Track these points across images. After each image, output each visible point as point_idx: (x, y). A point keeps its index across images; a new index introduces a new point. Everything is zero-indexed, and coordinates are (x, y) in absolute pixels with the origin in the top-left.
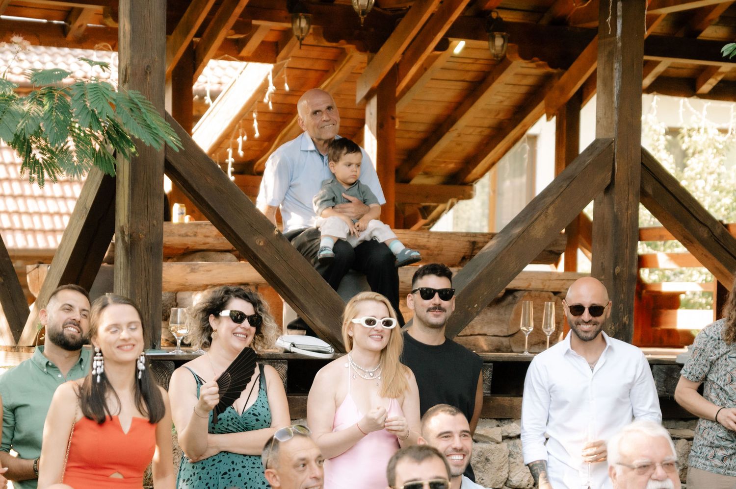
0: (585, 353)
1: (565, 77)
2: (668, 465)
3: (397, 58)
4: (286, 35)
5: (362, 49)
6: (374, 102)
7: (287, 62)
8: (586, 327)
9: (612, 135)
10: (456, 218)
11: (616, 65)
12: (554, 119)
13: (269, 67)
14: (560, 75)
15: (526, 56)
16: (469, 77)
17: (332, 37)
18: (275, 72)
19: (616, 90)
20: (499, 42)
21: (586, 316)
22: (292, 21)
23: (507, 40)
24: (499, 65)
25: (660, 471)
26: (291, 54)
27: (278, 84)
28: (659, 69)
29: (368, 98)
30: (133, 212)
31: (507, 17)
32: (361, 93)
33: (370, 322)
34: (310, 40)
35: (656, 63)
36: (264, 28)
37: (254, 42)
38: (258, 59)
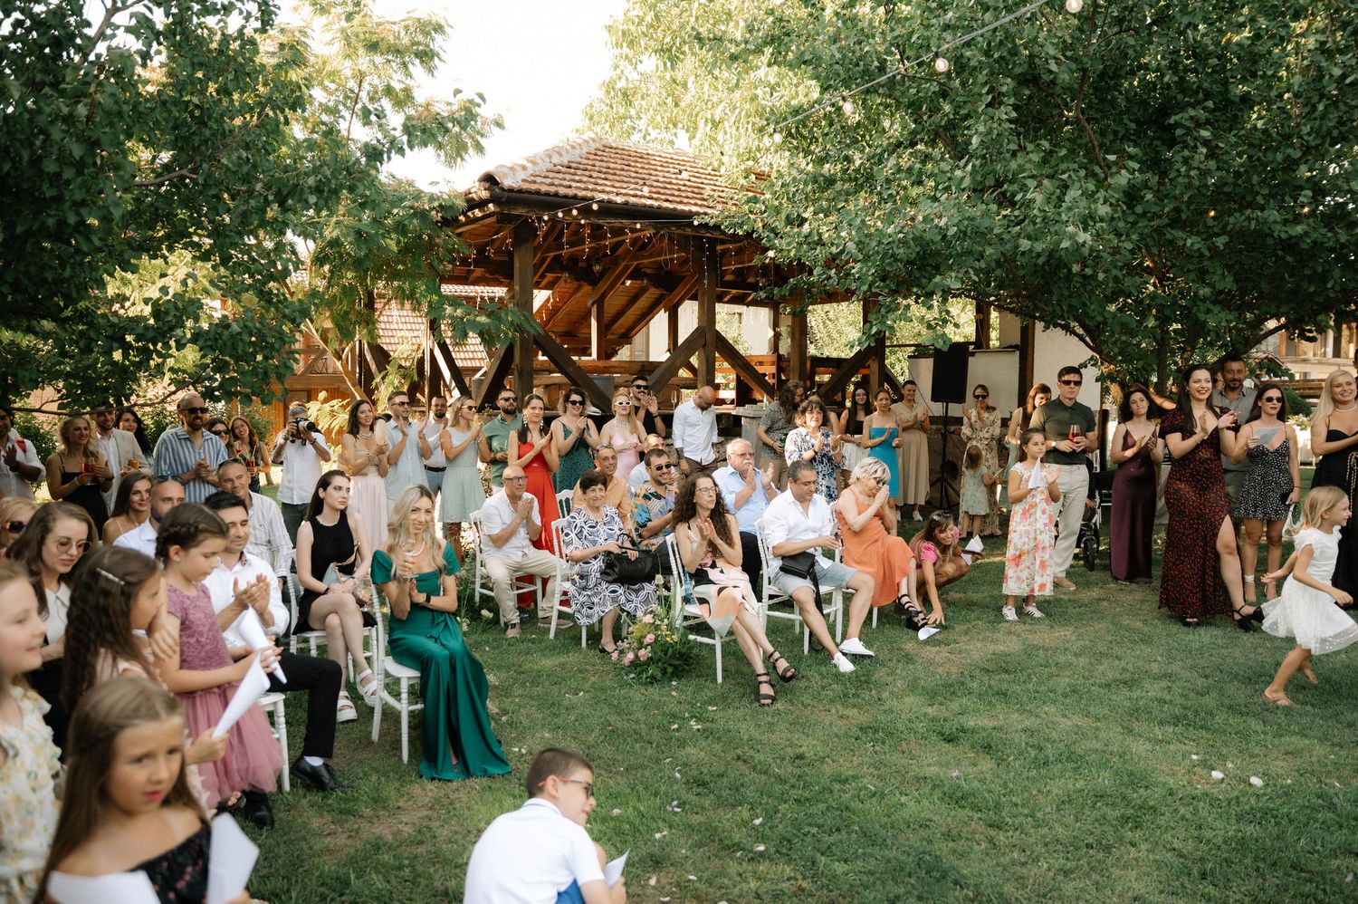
1: (672, 295)
3: (605, 288)
4: (558, 279)
5: (590, 285)
6: (595, 307)
7: (557, 290)
9: (705, 325)
11: (705, 297)
12: (667, 312)
13: (551, 292)
14: (669, 295)
15: (656, 286)
16: (630, 295)
17: (577, 279)
18: (553, 294)
19: (706, 307)
20: (645, 281)
22: (562, 273)
23: (649, 280)
24: (642, 291)
25: (748, 456)
26: (561, 285)
27: (555, 298)
29: (593, 304)
30: (521, 359)
31: (648, 271)
32: (590, 302)
33: (620, 404)
34: (569, 281)
36: (550, 276)
37: (545, 281)
38: (546, 288)
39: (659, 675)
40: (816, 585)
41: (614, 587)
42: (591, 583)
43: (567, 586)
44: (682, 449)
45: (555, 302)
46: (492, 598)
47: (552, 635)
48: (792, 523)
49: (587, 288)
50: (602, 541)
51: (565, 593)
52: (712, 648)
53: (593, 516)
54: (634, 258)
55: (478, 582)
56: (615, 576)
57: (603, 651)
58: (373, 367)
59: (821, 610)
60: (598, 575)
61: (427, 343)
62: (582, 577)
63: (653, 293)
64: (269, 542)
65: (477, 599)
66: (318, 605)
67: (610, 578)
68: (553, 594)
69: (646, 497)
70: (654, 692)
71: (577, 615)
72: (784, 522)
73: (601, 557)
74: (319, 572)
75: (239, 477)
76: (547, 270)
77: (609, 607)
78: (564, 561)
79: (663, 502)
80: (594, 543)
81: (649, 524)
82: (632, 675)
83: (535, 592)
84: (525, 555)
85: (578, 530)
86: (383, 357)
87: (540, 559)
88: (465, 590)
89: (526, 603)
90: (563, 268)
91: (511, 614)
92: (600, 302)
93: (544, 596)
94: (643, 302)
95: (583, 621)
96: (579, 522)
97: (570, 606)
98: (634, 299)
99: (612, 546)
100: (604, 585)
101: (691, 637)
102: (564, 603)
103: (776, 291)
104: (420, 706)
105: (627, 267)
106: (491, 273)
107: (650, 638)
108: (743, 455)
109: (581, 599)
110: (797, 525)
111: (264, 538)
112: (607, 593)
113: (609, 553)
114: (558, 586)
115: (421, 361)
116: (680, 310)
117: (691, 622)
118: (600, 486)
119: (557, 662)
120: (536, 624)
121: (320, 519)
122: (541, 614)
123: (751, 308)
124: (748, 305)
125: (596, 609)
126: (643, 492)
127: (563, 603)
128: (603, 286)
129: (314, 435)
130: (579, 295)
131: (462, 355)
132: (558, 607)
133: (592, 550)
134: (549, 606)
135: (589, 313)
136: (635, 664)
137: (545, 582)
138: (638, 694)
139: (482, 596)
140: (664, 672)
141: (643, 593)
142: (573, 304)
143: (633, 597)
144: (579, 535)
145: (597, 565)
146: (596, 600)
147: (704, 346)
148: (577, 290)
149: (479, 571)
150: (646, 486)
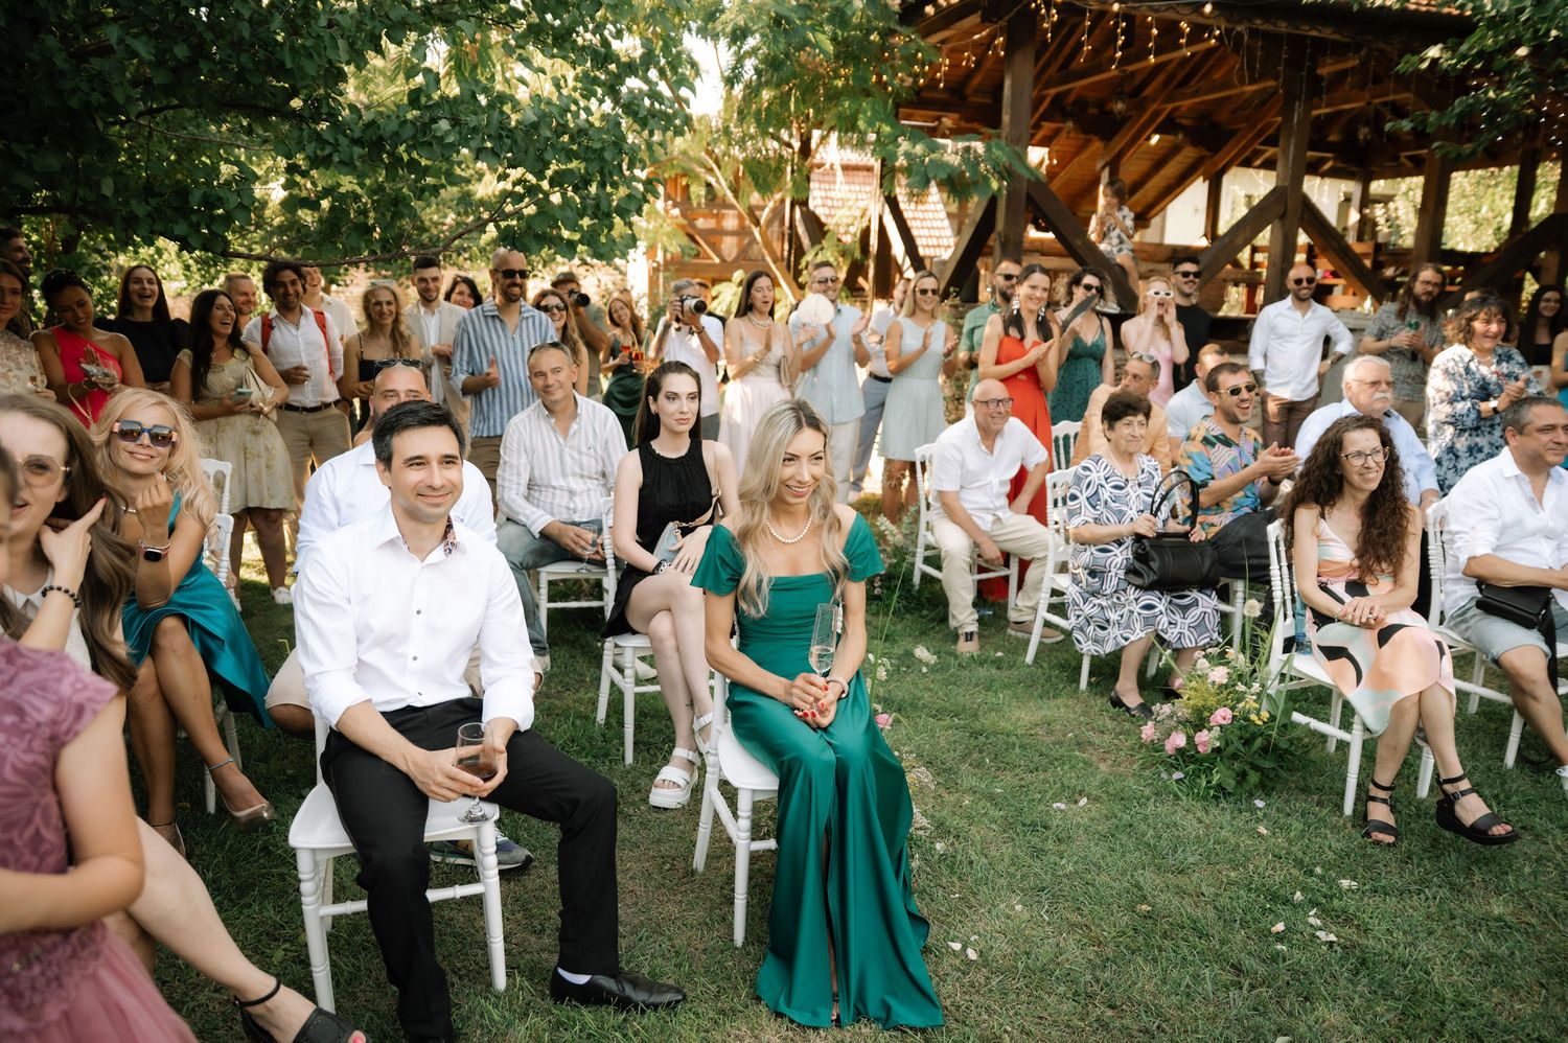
0: (1300, 309)
1: (1216, 158)
2: (1388, 384)
3: (1122, 144)
4: (1057, 132)
5: (1102, 139)
6: (1107, 170)
7: (1056, 148)
8: (1305, 291)
9: (1287, 184)
10: (1141, 237)
11: (1293, 141)
12: (1207, 182)
13: (1046, 150)
14: (1212, 157)
15: (1194, 144)
16: (1156, 157)
17: (1085, 132)
18: (1049, 153)
19: (1291, 156)
20: (1180, 136)
21: (1305, 284)
22: (1064, 122)
23: (1185, 135)
24: (1175, 150)
25: (1384, 386)
26: (1062, 139)
27: (1050, 159)
28: (1267, 155)
29: (1103, 168)
30: (1007, 223)
31: (1184, 122)
32: (1099, 165)
33: (1157, 293)
34: (1072, 135)
35: (1266, 151)
36: (1048, 126)
37: (1039, 136)
38: (1040, 144)
39: (1230, 784)
40: (1551, 642)
41: (1149, 598)
42: (1109, 588)
43: (1063, 582)
44: (1262, 373)
45: (1050, 166)
46: (939, 581)
47: (1029, 658)
48: (1509, 518)
49: (1097, 145)
50: (1132, 513)
51: (1055, 593)
52: (1343, 746)
53: (1120, 469)
54: (1170, 99)
55: (920, 553)
56: (1153, 577)
57: (1117, 703)
58: (806, 241)
59: (1555, 686)
60: (1121, 574)
61: (876, 208)
62: (1092, 573)
63: (1188, 154)
64: (604, 475)
65: (917, 579)
66: (642, 590)
67: (1139, 581)
68: (1037, 587)
69: (1206, 441)
70: (1222, 816)
71: (1077, 634)
72: (1494, 513)
73: (1129, 541)
74: (648, 535)
75: (556, 371)
76: (1044, 117)
77: (1139, 634)
78: (1061, 539)
79: (1234, 451)
80: (1120, 514)
81: (1211, 483)
82: (1178, 775)
83: (1006, 579)
84: (998, 520)
85: (1091, 491)
86: (817, 229)
87: (1019, 527)
88: (899, 564)
89: (991, 595)
90: (1065, 115)
91: (964, 613)
92: (1114, 165)
93: (1020, 586)
94: (1171, 170)
95: (1087, 648)
96: (1096, 476)
97: (1065, 616)
98: (1159, 164)
99: (1146, 526)
100: (1132, 594)
101: (1297, 717)
102: (1058, 609)
103: (1433, 116)
104: (771, 844)
105: (1156, 114)
106: (968, 120)
107: (1222, 715)
108: (1375, 384)
109: (1088, 610)
110: (1519, 522)
111: (593, 466)
112: (1137, 609)
113: (1139, 538)
114: (1046, 578)
115: (866, 233)
116: (1226, 179)
117: (1294, 685)
118: (1141, 417)
119: (1038, 716)
120: (1003, 629)
121: (657, 445)
122: (1013, 616)
123: (1328, 181)
124: (1323, 176)
125: (1113, 631)
126: (1202, 433)
127: (1053, 608)
128: (1119, 143)
129: (704, 320)
130: (1083, 156)
131: (926, 232)
132: (1044, 614)
133: (1113, 529)
134: (1029, 605)
135: (1096, 182)
136: (1186, 756)
137: (1024, 565)
138: (1192, 819)
139: (925, 577)
140: (1242, 776)
141: (1195, 613)
142: (1073, 170)
143: (1178, 618)
144: (1093, 501)
145: (1120, 557)
146: (1113, 616)
147: (1282, 217)
148: (1081, 148)
149: (925, 537)
150: (1207, 423)
